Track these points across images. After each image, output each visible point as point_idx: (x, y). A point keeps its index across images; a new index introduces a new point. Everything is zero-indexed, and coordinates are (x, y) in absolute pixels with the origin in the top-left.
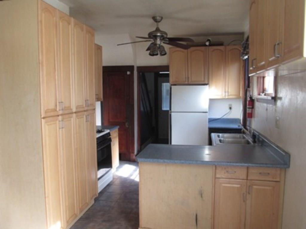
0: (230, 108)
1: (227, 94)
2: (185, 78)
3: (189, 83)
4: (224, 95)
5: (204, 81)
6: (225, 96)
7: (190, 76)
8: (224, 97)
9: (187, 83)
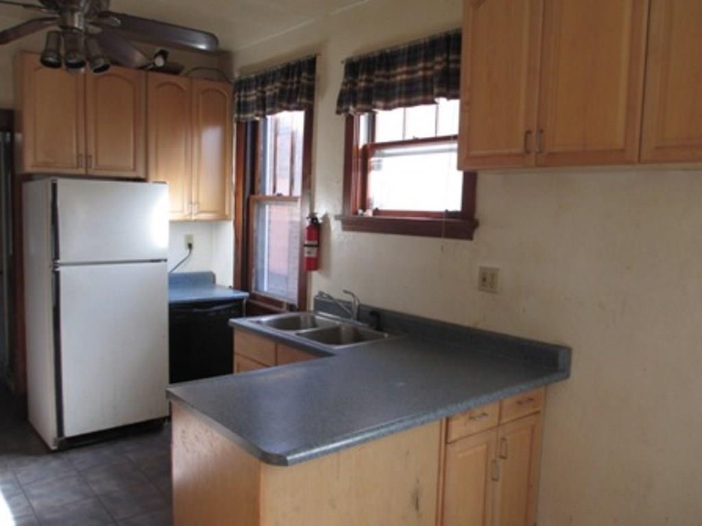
0: (190, 246)
1: (195, 209)
2: (79, 156)
3: (91, 172)
4: (186, 212)
5: (135, 169)
6: (191, 214)
7: (92, 152)
8: (188, 218)
9: (82, 171)
